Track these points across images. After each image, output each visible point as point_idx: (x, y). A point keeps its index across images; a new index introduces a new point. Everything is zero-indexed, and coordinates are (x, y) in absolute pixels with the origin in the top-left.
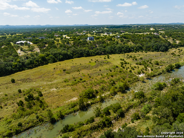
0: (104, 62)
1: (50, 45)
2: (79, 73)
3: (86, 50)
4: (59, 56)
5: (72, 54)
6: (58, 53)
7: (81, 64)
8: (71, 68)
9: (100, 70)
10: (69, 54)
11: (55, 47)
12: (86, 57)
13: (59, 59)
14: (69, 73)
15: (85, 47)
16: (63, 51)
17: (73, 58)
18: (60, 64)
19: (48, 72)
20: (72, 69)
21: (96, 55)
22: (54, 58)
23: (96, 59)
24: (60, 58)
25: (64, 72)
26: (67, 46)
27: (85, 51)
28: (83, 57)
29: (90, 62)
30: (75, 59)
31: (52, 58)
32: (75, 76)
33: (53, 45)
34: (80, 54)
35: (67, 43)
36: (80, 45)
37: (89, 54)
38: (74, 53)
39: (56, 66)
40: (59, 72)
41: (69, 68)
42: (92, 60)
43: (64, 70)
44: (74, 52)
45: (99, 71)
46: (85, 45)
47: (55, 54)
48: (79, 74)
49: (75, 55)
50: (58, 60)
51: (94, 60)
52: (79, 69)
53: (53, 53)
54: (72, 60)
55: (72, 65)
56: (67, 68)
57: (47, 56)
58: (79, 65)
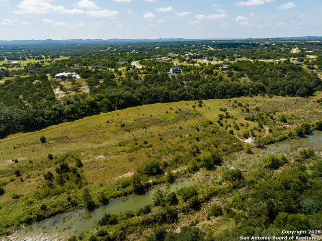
0: (190, 113)
1: (107, 81)
3: (164, 92)
4: (118, 101)
5: (140, 97)
6: (118, 96)
7: (151, 116)
8: (134, 121)
9: (181, 128)
10: (134, 97)
11: (114, 85)
13: (118, 105)
14: (129, 131)
15: (164, 85)
16: (126, 93)
17: (141, 105)
18: (118, 115)
20: (136, 123)
21: (179, 100)
22: (109, 104)
23: (179, 107)
24: (120, 103)
25: (122, 128)
26: (134, 83)
27: (162, 92)
29: (167, 113)
30: (144, 106)
31: (107, 104)
32: (138, 137)
33: (111, 81)
34: (153, 98)
35: (134, 78)
36: (156, 82)
37: (169, 97)
38: (144, 96)
39: (112, 118)
40: (113, 128)
41: (131, 121)
42: (171, 109)
43: (123, 126)
44: (143, 94)
45: (179, 128)
46: (164, 83)
47: (111, 97)
48: (145, 133)
49: (145, 100)
50: (116, 107)
51: (175, 108)
52: (147, 124)
53: (110, 95)
54: (138, 107)
55: (136, 116)
56: (129, 121)
57: (99, 100)
58: (148, 117)
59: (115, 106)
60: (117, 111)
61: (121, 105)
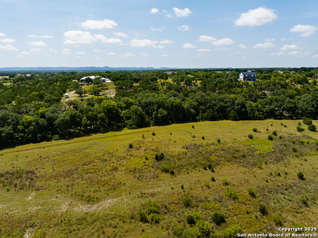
0: (302, 143)
1: (145, 84)
2: (213, 180)
3: (237, 102)
4: (157, 111)
5: (194, 108)
6: (157, 103)
7: (219, 141)
8: (184, 150)
9: (301, 177)
10: (185, 107)
11: (154, 89)
12: (235, 119)
13: (156, 118)
14: (172, 173)
15: (234, 93)
16: (172, 99)
17: (196, 121)
18: (154, 134)
19: (106, 157)
20: (189, 154)
21: (265, 118)
22: (141, 115)
23: (272, 130)
24: (159, 115)
25: (157, 163)
26: (186, 90)
27: (233, 103)
28: (227, 119)
29: (251, 137)
30: (201, 123)
31: (136, 114)
32: (195, 193)
33: (150, 84)
34: (217, 110)
35: (186, 83)
36: (219, 89)
37: (246, 111)
38: (201, 107)
39: (141, 139)
41: (178, 149)
42: (255, 130)
43: (159, 158)
44: (201, 104)
45: (297, 179)
46: (233, 90)
47: (146, 103)
48: (211, 183)
49: (203, 113)
50: (152, 122)
51: (263, 130)
52: (213, 158)
53: (144, 100)
54: (191, 124)
55: (189, 140)
56: (173, 149)
57: (125, 108)
58: (213, 144)
59: (151, 119)
60: (153, 128)
61: (162, 117)
